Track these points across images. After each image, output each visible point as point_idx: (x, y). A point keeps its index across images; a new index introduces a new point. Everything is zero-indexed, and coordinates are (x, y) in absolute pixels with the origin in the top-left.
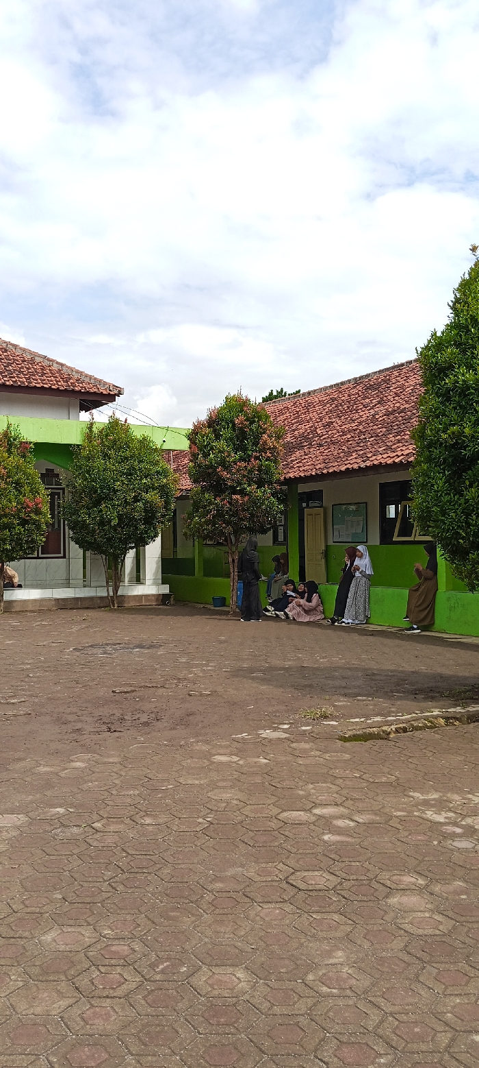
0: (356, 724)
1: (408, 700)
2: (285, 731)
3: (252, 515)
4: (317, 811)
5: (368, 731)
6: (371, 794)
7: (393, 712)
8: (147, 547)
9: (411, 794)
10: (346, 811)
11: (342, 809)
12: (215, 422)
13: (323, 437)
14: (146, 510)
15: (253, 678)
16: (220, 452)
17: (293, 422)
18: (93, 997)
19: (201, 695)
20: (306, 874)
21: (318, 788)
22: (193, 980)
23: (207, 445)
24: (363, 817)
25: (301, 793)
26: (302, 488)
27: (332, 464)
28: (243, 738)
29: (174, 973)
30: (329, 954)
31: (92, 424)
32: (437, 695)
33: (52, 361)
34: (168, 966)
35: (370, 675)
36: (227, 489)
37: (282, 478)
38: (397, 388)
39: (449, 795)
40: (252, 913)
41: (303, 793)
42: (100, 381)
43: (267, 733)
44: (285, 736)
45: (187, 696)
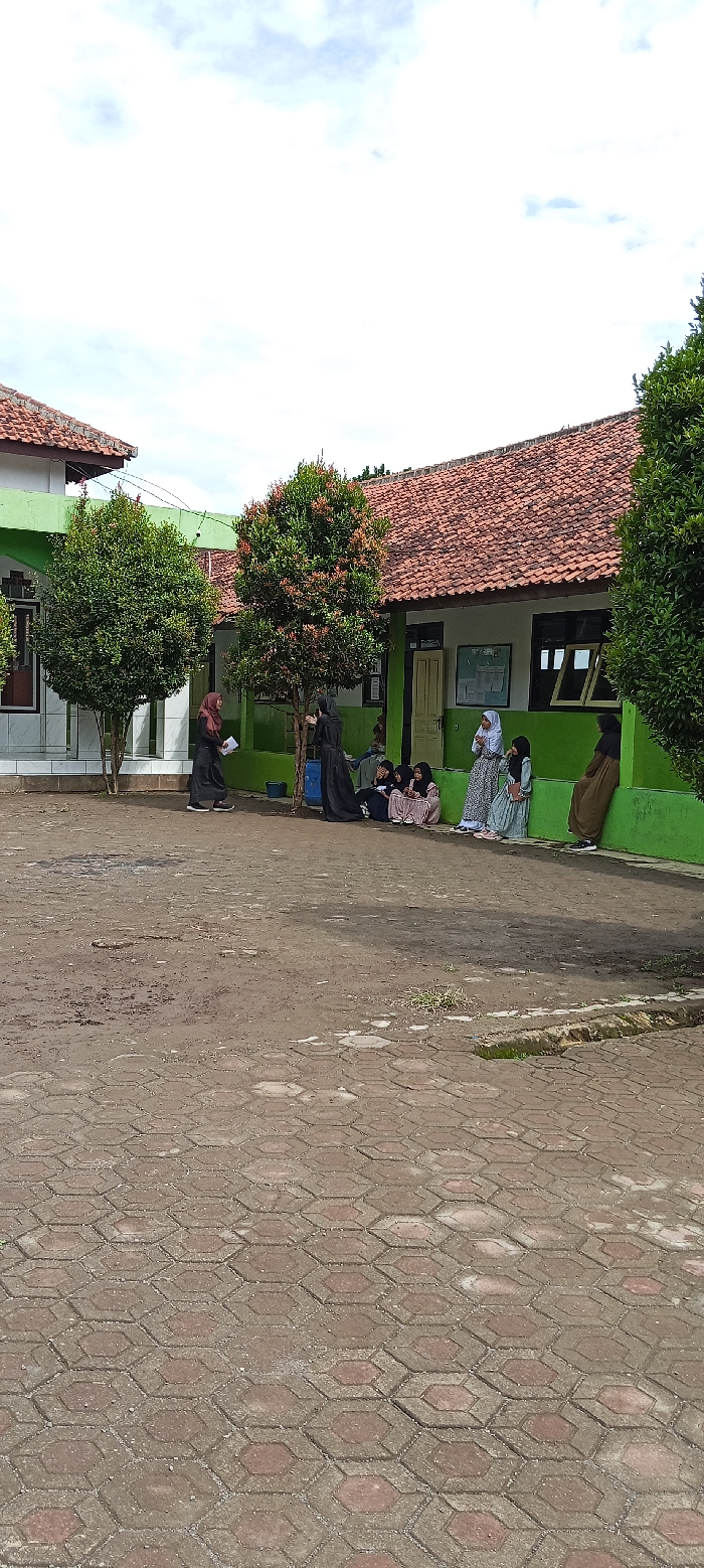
0: (503, 1022)
1: (584, 974)
2: (382, 1033)
3: (335, 659)
4: (447, 1216)
5: (523, 1036)
6: (542, 1178)
7: (564, 999)
8: (167, 701)
9: (615, 1178)
10: (500, 1217)
11: (492, 1212)
12: (279, 505)
13: (448, 539)
14: (166, 643)
15: (327, 927)
16: (286, 553)
17: (401, 513)
19: (241, 956)
20: (432, 1380)
21: (444, 1162)
23: (266, 543)
24: (532, 1233)
25: (415, 1171)
26: (413, 618)
27: (462, 581)
28: (310, 1046)
31: (83, 502)
32: (632, 967)
33: (26, 398)
35: (518, 926)
36: (295, 614)
37: (383, 600)
38: (567, 464)
39: (684, 1183)
41: (419, 1172)
42: (99, 434)
43: (352, 1038)
44: (382, 1043)
45: (217, 957)
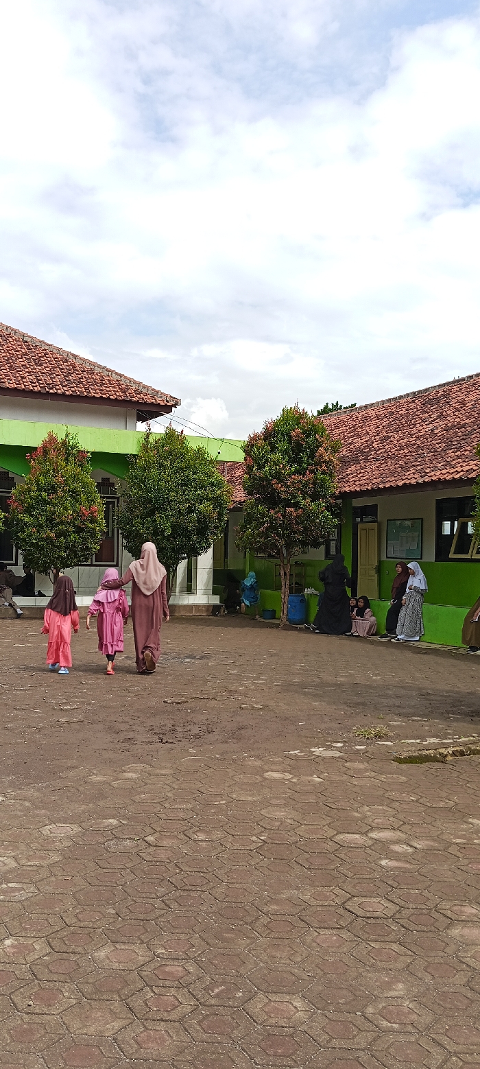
0: (411, 745)
1: (465, 722)
2: (338, 749)
3: (306, 529)
4: (373, 835)
5: (424, 753)
6: (429, 820)
7: (449, 734)
8: (199, 557)
9: (470, 820)
10: (403, 836)
11: (399, 833)
12: (271, 435)
13: (380, 452)
14: (199, 521)
15: (305, 694)
16: (276, 464)
17: (350, 435)
18: (146, 1020)
19: (253, 708)
20: (363, 899)
21: (373, 811)
22: (248, 1006)
23: (263, 457)
24: (421, 843)
25: (357, 814)
26: (357, 503)
27: (388, 479)
28: (296, 755)
29: (229, 999)
30: (388, 986)
31: (148, 435)
33: (113, 371)
34: (223, 990)
35: (425, 695)
36: (281, 501)
37: (337, 492)
38: (457, 402)
40: (309, 939)
41: (359, 815)
42: (158, 392)
43: (319, 751)
44: (338, 754)
45: (239, 709)
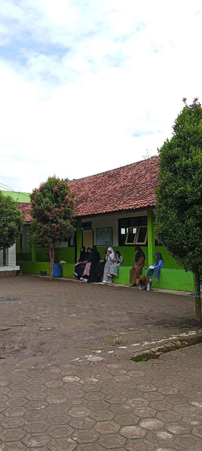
0: (137, 347)
1: (156, 329)
2: (100, 355)
5: (145, 352)
6: (169, 406)
7: (152, 338)
8: (9, 248)
10: (161, 423)
12: (43, 189)
13: (92, 198)
14: (9, 231)
16: (46, 203)
19: (47, 330)
21: (135, 403)
24: (174, 428)
27: (98, 210)
28: (77, 362)
32: (169, 325)
36: (49, 221)
38: (124, 176)
43: (90, 357)
44: (101, 359)
45: (39, 331)
